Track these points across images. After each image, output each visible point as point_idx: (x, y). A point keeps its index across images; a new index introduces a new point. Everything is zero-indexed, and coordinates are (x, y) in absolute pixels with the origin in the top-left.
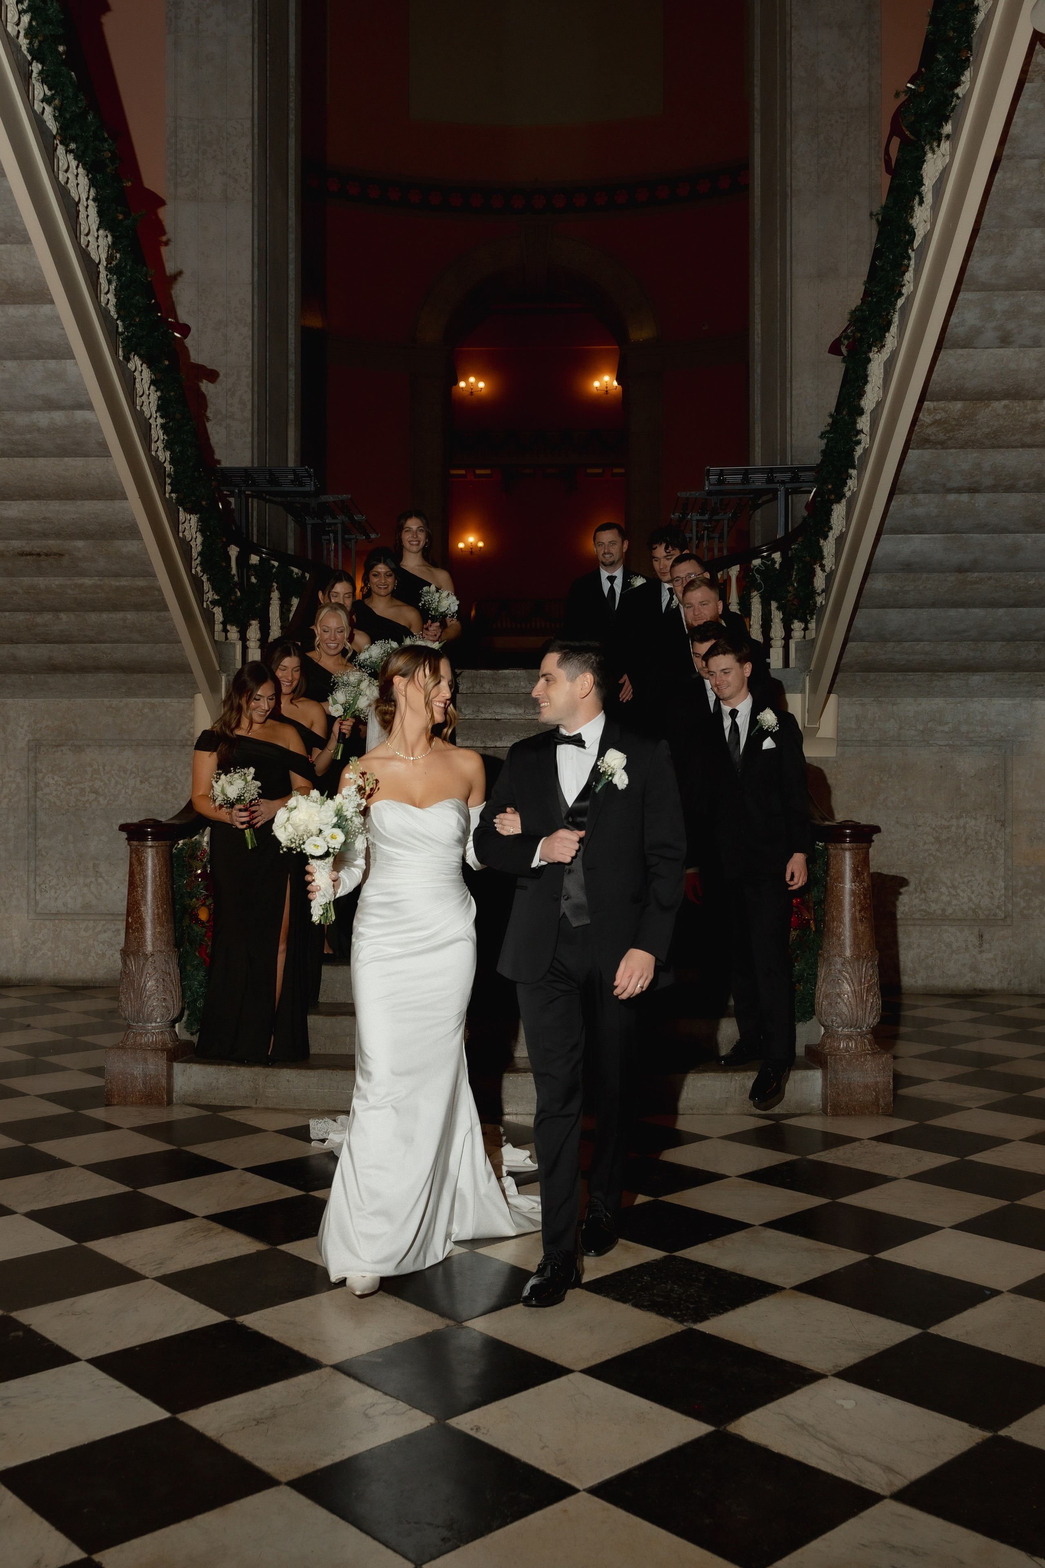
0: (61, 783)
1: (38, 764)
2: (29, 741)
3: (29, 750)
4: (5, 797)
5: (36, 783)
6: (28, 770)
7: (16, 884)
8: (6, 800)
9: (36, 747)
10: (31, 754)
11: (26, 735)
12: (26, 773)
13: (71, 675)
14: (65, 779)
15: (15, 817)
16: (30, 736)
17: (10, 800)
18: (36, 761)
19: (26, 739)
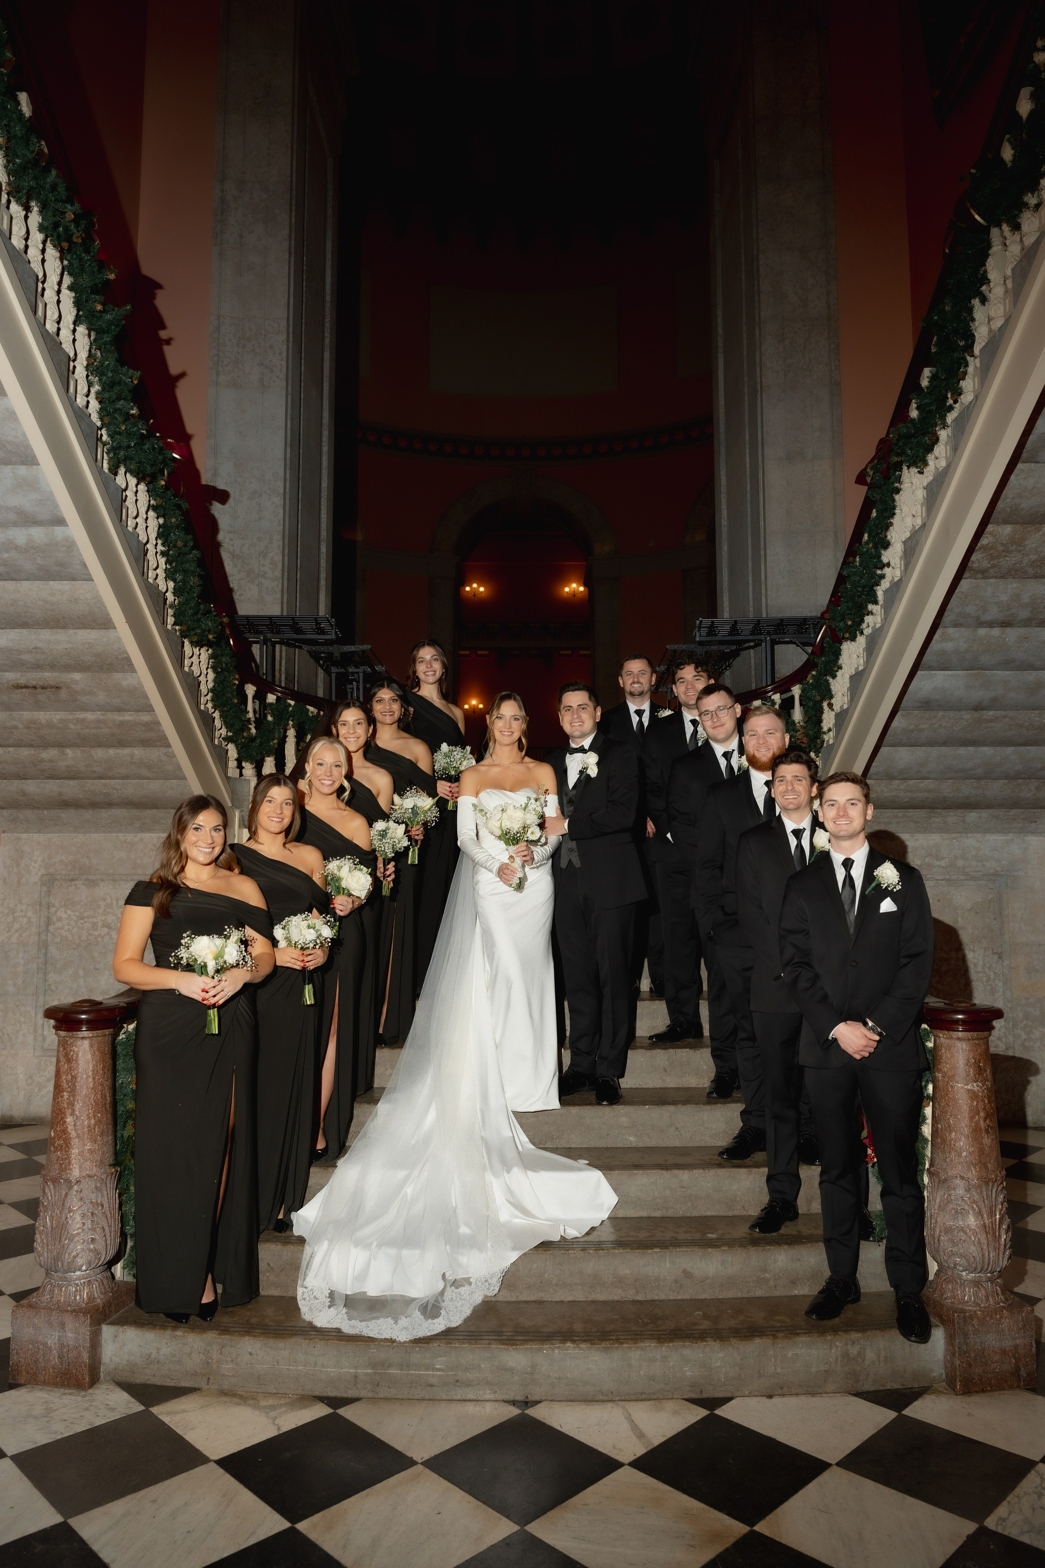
0: (74, 918)
1: (51, 898)
2: (42, 876)
3: (42, 885)
4: (16, 931)
5: (48, 917)
6: (41, 905)
7: (23, 1020)
8: (17, 935)
9: (49, 881)
10: (44, 888)
11: (39, 870)
12: (38, 907)
13: (84, 810)
14: (77, 914)
15: (25, 952)
16: (43, 871)
17: (21, 935)
18: (49, 896)
19: (40, 874)
